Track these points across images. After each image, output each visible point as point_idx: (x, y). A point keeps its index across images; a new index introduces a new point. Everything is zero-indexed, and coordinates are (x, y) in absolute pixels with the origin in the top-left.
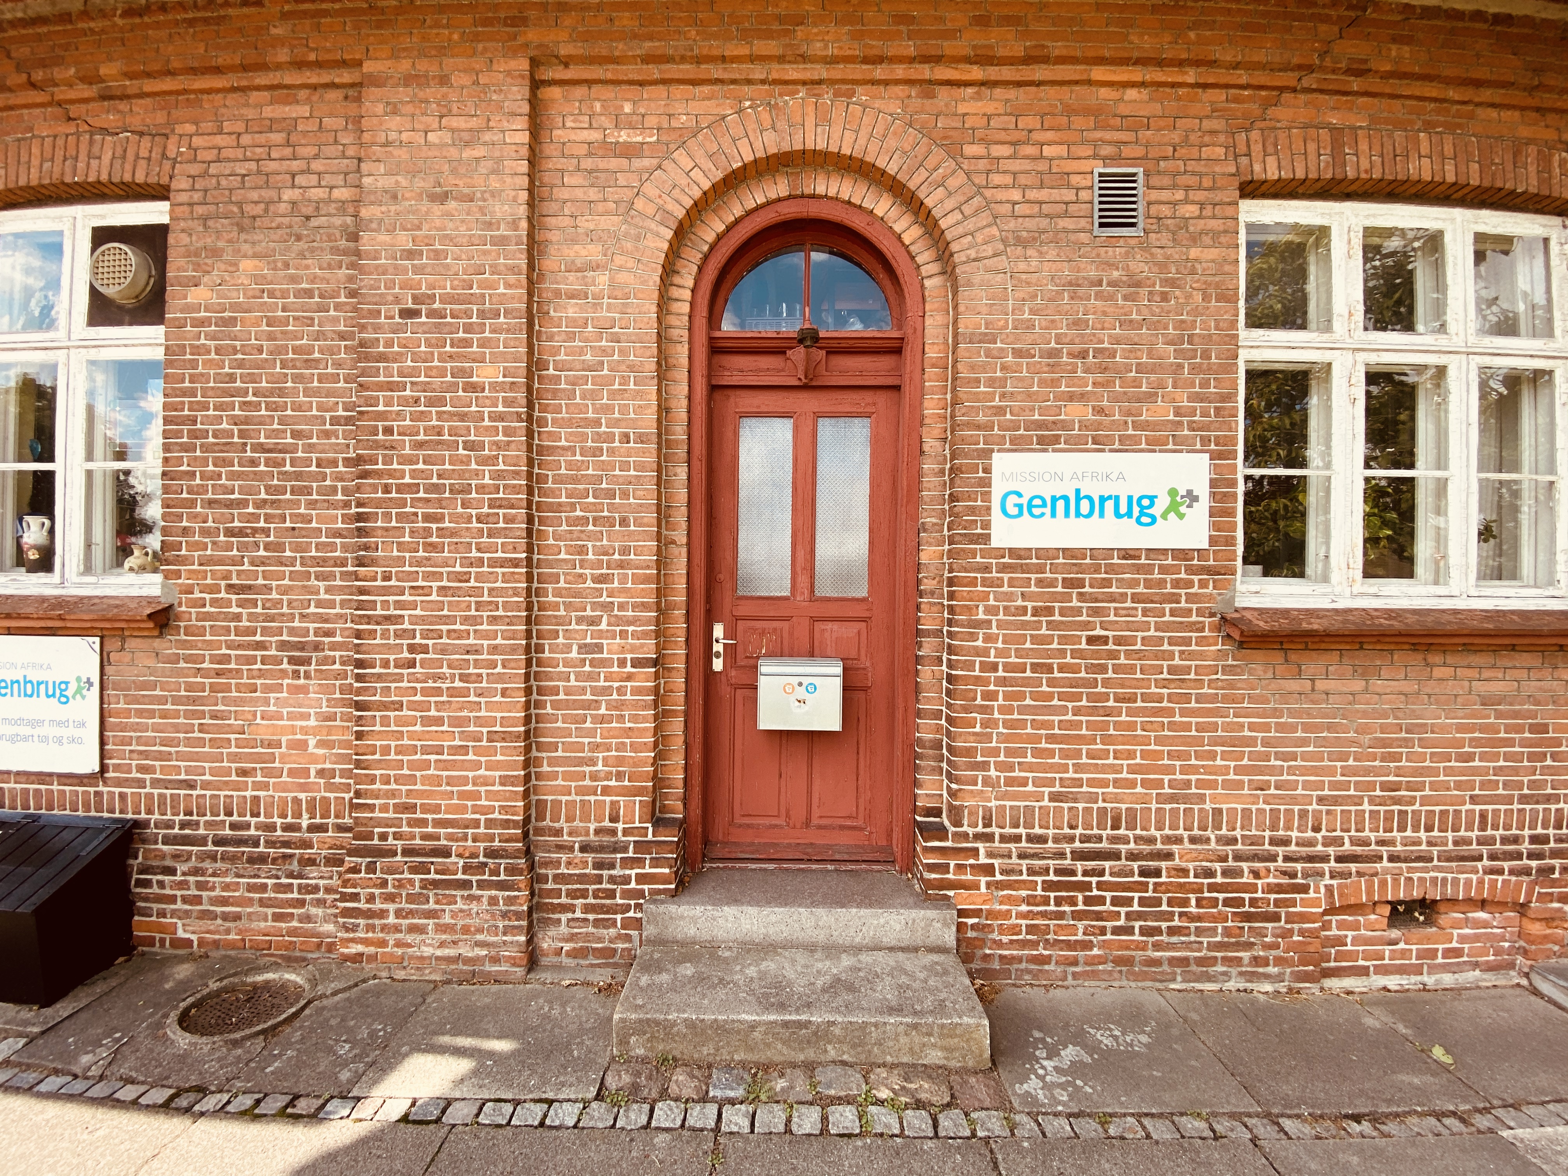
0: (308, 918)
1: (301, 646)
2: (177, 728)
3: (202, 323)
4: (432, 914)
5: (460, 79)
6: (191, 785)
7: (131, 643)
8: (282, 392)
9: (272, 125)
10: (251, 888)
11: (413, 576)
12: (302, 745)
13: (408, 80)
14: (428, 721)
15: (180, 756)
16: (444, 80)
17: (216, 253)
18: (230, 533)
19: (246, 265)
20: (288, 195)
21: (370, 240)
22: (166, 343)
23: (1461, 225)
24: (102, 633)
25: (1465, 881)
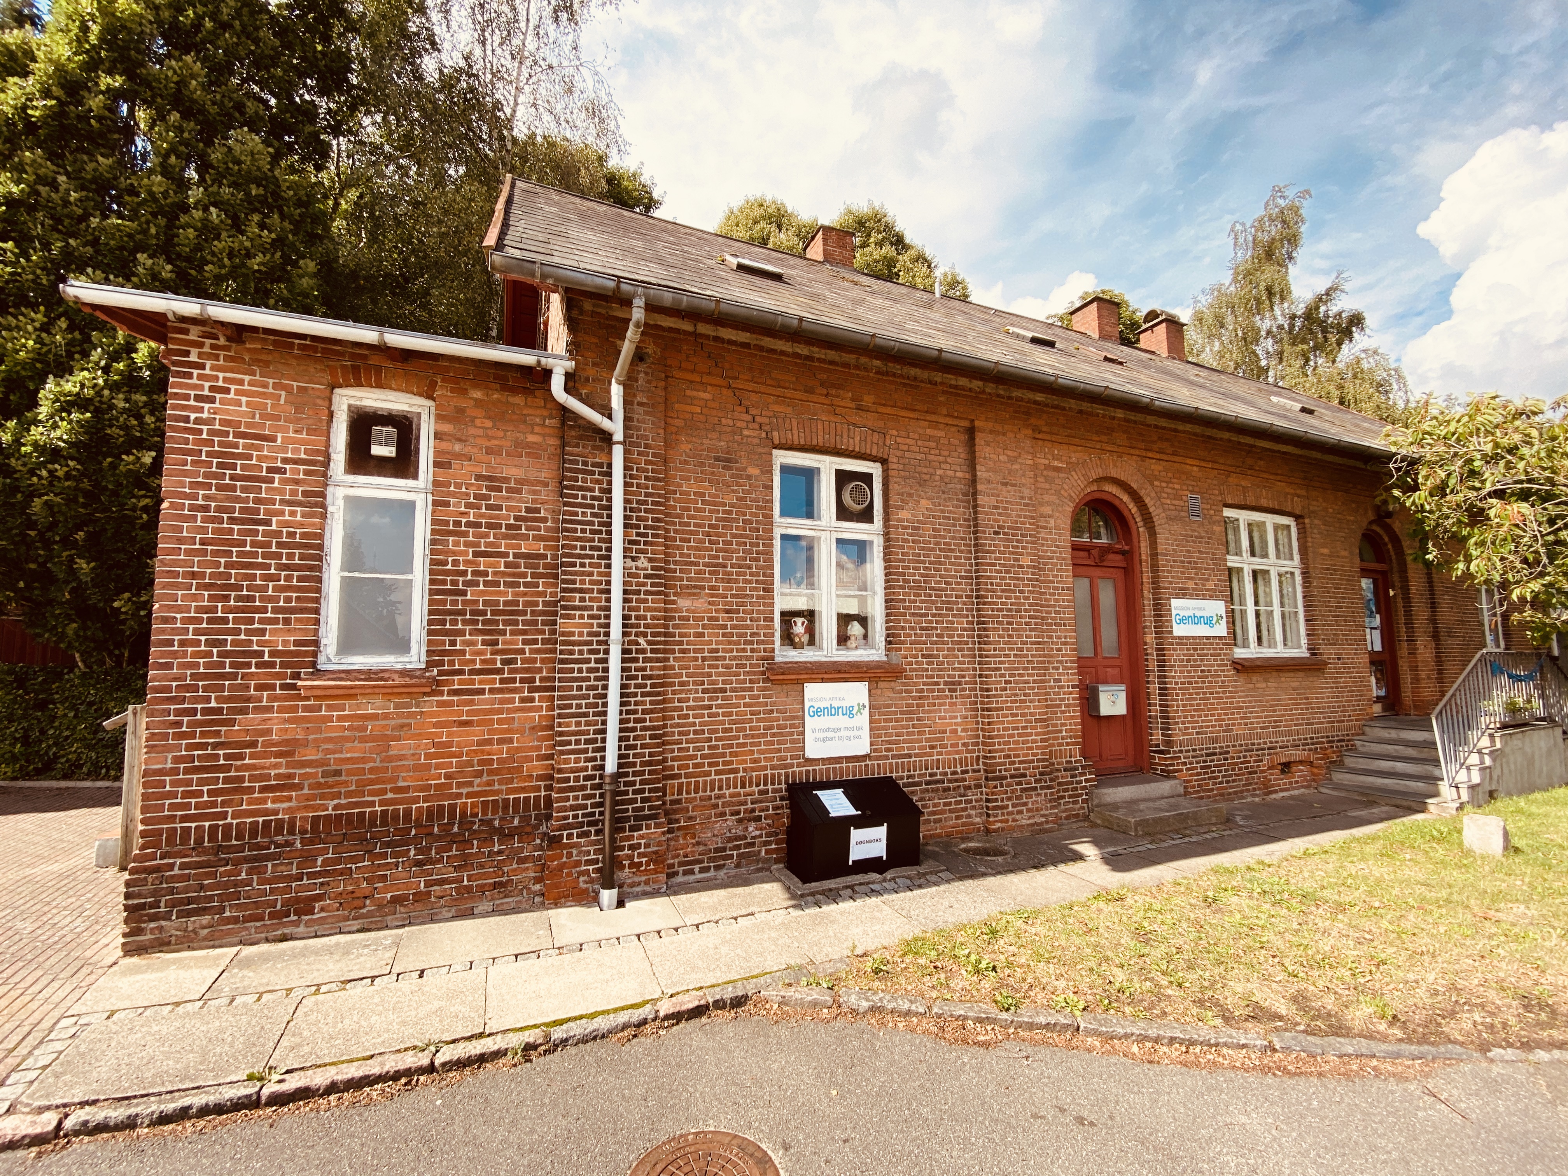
0: (969, 816)
1: (953, 683)
2: (903, 727)
3: (906, 528)
4: (1025, 804)
6: (910, 756)
7: (881, 685)
8: (940, 563)
9: (930, 438)
10: (945, 804)
11: (1003, 649)
12: (955, 731)
13: (991, 432)
14: (1013, 715)
15: (904, 741)
16: (1004, 434)
17: (910, 495)
18: (922, 629)
19: (923, 502)
20: (939, 472)
21: (981, 500)
22: (886, 535)
23: (1270, 520)
24: (870, 680)
25: (1298, 754)
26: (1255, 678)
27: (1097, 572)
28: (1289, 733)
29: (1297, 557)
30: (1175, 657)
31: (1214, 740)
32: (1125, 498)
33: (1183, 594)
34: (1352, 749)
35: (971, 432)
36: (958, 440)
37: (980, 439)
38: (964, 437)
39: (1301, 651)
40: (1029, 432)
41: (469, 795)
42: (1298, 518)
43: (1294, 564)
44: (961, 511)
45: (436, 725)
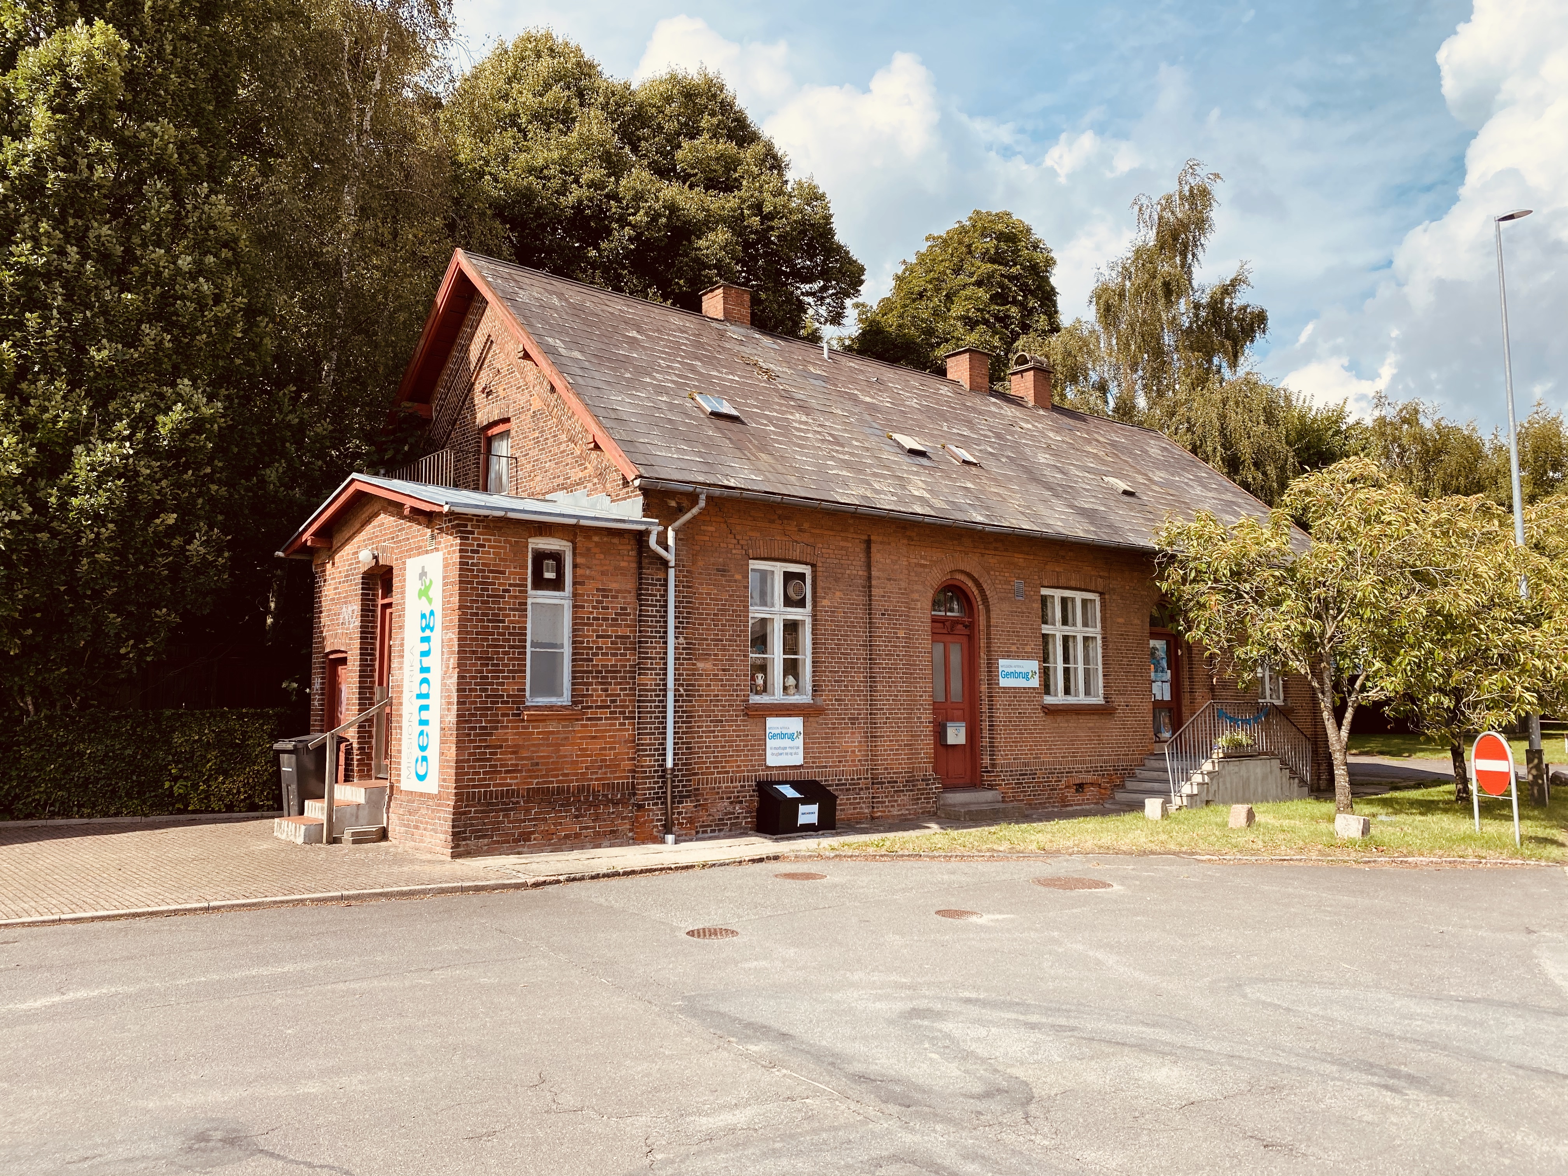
0: (861, 808)
1: (853, 719)
2: (823, 748)
3: (826, 612)
4: (896, 801)
5: (893, 544)
6: (826, 767)
7: (811, 719)
8: (847, 636)
9: (842, 548)
10: (848, 799)
11: (885, 696)
12: (853, 752)
13: (881, 543)
14: (891, 741)
15: (824, 757)
16: (889, 544)
17: (830, 589)
18: (835, 681)
19: (838, 594)
20: (848, 572)
21: (875, 591)
22: (814, 617)
23: (1078, 596)
24: (804, 716)
25: (1089, 778)
26: (1059, 719)
27: (948, 638)
28: (1084, 762)
29: (1099, 625)
30: (1000, 702)
31: (1025, 764)
32: (970, 584)
33: (1008, 656)
34: (1133, 776)
35: (868, 543)
36: (859, 549)
37: (874, 549)
38: (863, 546)
39: (1098, 699)
40: (905, 542)
41: (597, 779)
42: (1101, 594)
43: (1095, 631)
44: (862, 599)
45: (581, 738)
